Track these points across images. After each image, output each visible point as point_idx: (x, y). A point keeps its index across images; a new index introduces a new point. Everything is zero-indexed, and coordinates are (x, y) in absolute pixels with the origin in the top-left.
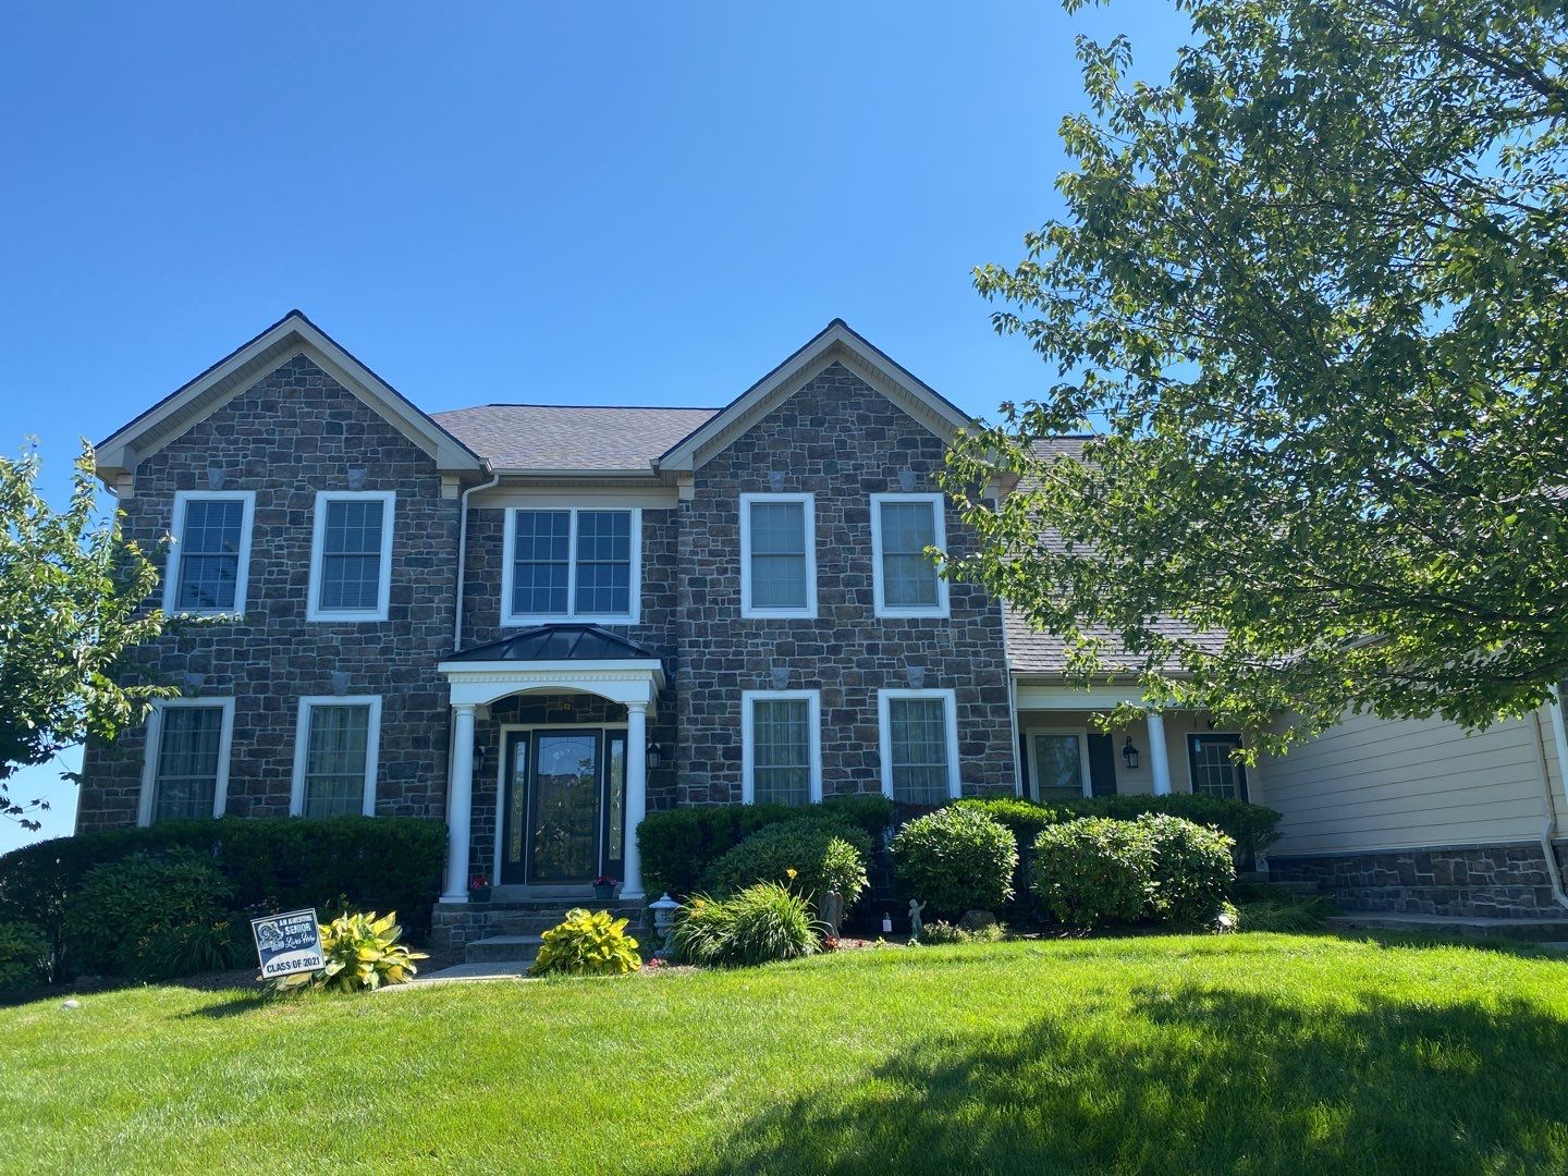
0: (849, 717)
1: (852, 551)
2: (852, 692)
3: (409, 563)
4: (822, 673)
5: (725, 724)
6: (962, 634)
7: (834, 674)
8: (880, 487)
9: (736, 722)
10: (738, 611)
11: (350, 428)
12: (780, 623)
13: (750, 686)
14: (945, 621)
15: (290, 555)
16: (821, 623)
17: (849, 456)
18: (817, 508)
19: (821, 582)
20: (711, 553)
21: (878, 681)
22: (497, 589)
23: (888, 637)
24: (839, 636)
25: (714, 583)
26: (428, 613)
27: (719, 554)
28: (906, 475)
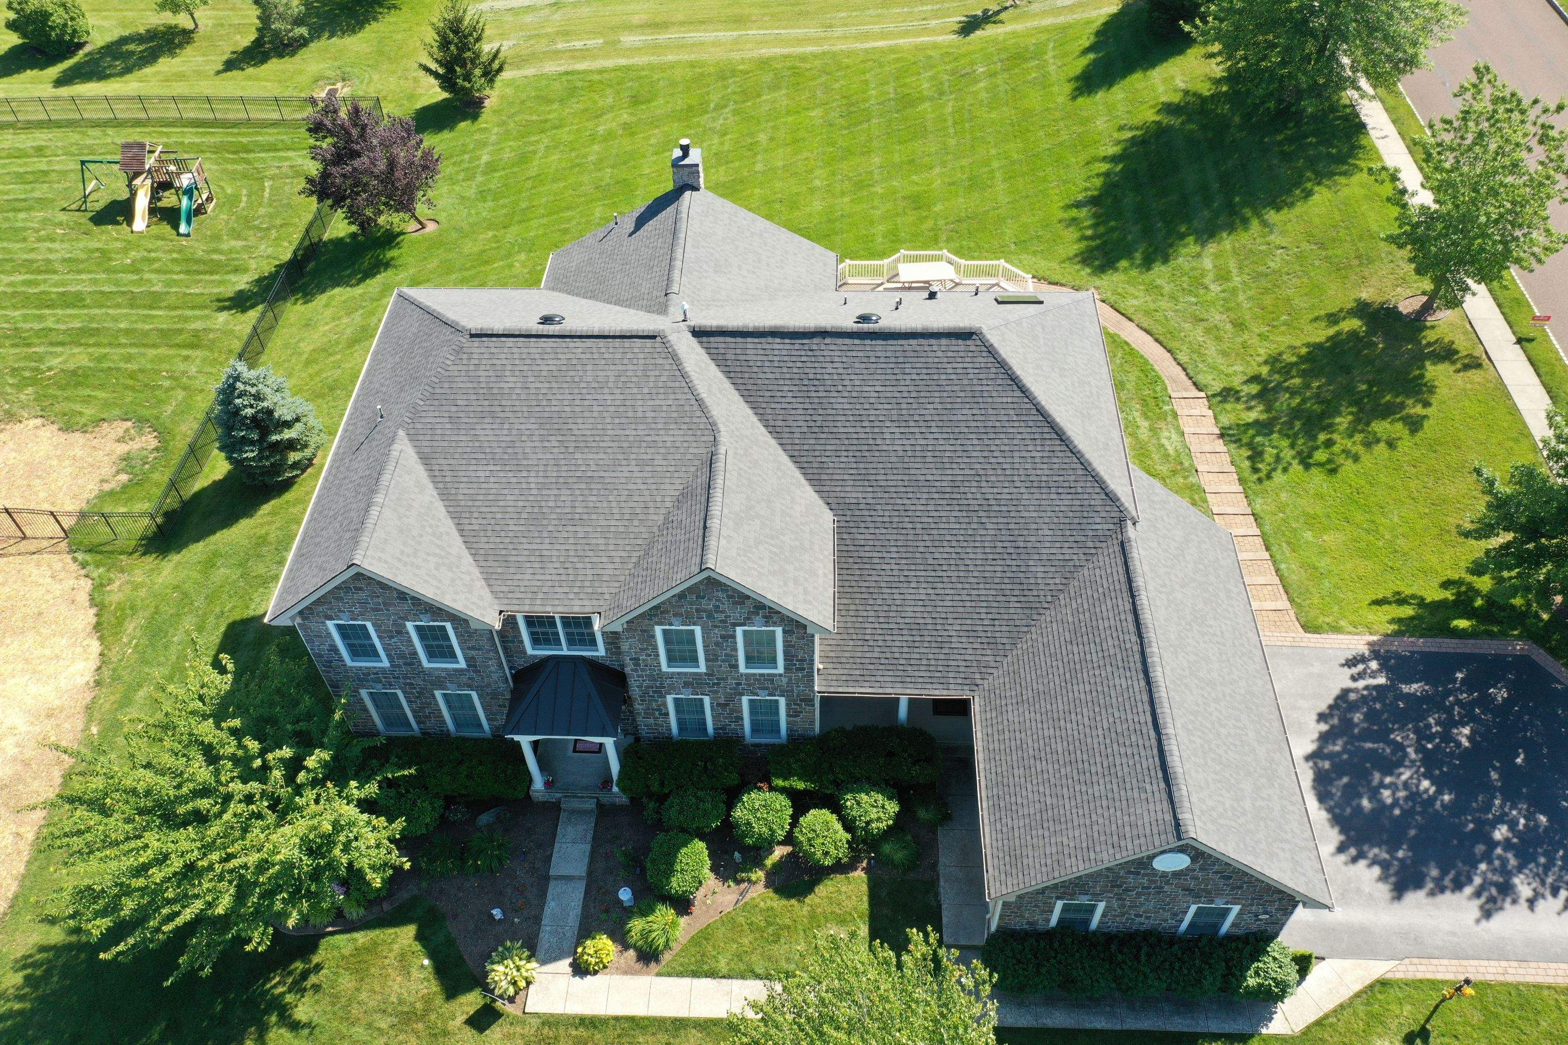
0: (727, 705)
1: (725, 650)
2: (727, 697)
3: (469, 648)
4: (709, 691)
5: (658, 706)
6: (790, 680)
7: (716, 692)
8: (742, 625)
9: (665, 705)
10: (660, 670)
12: (686, 674)
13: (670, 694)
14: (780, 675)
15: (403, 645)
16: (706, 674)
17: (722, 612)
18: (703, 633)
19: (708, 660)
20: (640, 649)
21: (742, 694)
22: (522, 642)
23: (747, 680)
24: (718, 679)
26: (488, 667)
27: (646, 649)
28: (758, 620)
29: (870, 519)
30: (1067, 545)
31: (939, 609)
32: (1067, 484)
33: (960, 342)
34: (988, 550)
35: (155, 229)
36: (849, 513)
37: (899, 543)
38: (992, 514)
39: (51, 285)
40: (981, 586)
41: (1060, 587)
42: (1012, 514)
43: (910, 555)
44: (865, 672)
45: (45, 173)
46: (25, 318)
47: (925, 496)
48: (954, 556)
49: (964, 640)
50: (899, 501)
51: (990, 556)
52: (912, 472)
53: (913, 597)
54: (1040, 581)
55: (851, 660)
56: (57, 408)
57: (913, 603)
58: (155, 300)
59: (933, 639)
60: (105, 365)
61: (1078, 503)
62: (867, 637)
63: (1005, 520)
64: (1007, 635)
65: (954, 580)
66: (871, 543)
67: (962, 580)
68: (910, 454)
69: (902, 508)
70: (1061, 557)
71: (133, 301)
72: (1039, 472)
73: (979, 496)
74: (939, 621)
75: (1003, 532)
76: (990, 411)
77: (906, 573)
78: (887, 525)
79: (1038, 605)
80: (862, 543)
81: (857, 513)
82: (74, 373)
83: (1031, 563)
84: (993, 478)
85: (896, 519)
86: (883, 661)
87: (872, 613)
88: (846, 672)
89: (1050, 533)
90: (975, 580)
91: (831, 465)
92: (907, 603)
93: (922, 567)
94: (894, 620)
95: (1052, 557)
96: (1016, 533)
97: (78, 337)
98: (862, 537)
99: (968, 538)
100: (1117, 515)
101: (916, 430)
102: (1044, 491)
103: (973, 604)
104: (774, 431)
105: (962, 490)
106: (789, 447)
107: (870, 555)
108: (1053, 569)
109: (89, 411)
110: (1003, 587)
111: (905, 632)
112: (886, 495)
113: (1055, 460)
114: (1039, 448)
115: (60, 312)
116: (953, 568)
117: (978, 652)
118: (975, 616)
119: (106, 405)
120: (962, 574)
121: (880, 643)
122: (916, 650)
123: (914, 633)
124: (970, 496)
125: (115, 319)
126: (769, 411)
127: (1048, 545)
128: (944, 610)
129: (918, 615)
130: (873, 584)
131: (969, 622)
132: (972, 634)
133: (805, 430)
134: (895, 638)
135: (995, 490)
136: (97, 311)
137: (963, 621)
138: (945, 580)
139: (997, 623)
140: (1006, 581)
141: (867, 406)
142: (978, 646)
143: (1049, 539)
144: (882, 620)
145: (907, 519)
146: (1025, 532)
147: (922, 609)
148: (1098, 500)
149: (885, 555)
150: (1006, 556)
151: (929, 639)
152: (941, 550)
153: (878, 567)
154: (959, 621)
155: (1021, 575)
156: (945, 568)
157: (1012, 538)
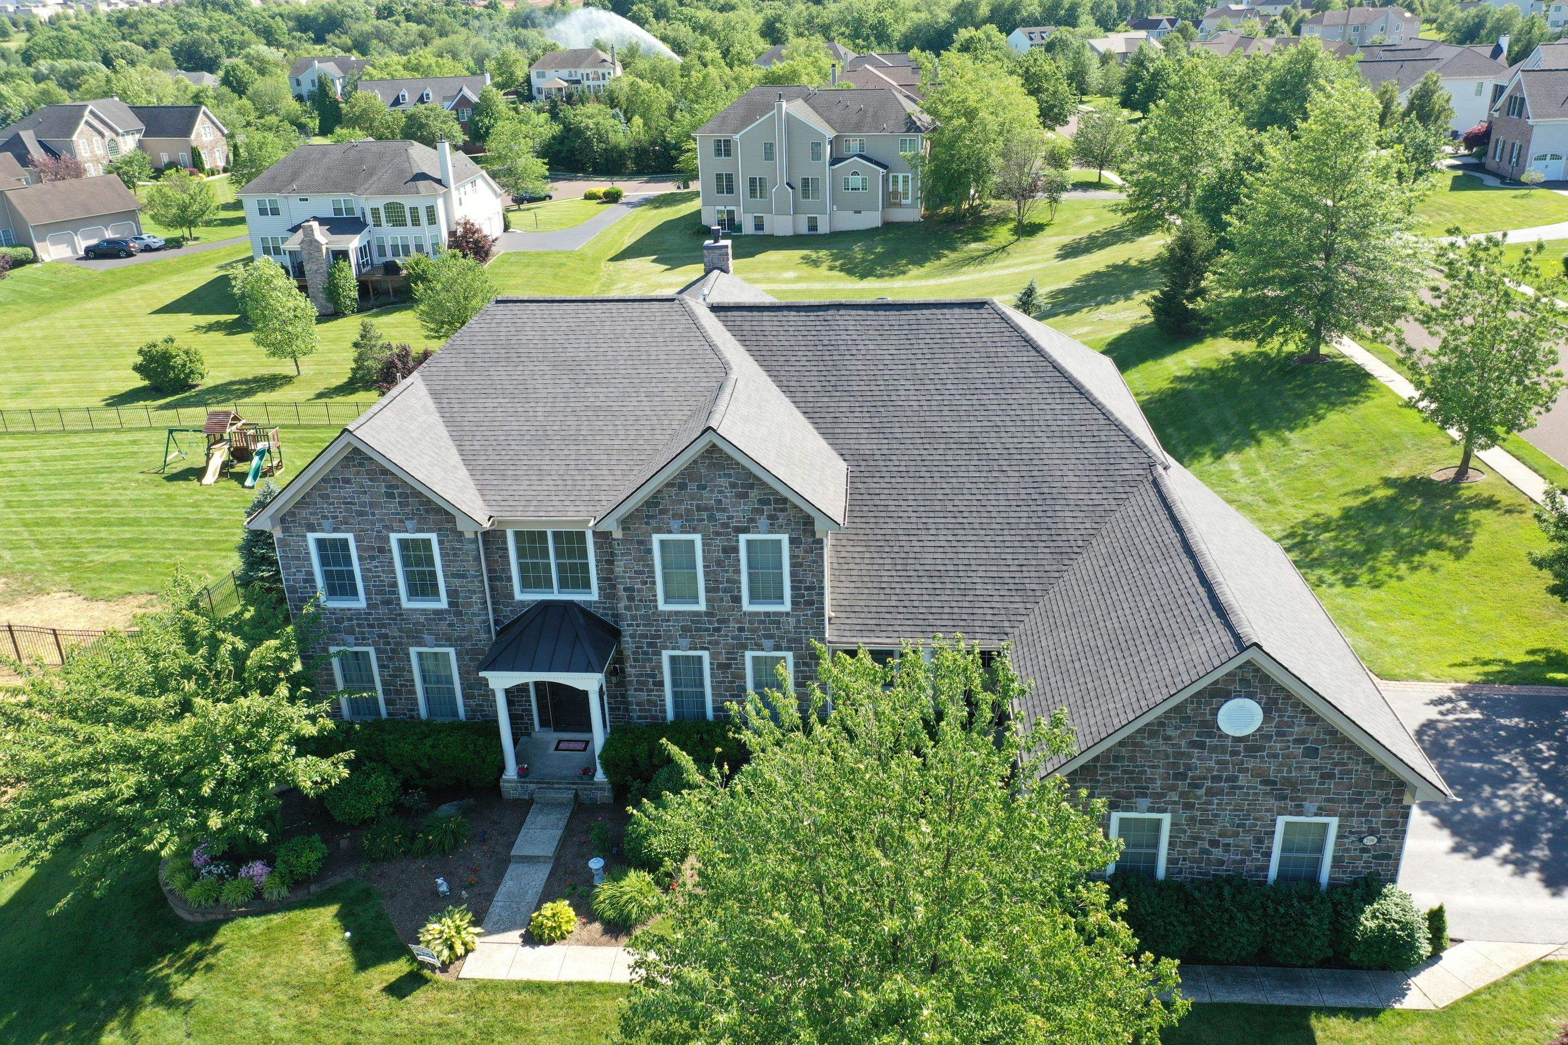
0: (728, 666)
1: (727, 571)
2: (728, 653)
3: (453, 576)
4: (709, 643)
5: (653, 669)
6: (798, 621)
7: (717, 643)
8: (746, 530)
9: (660, 667)
10: (656, 607)
11: (400, 495)
12: (683, 614)
13: (666, 648)
14: (787, 614)
15: (383, 571)
16: (707, 614)
17: (724, 510)
18: (704, 544)
19: (708, 590)
20: (636, 572)
21: (745, 647)
22: (510, 579)
23: (751, 622)
24: (719, 621)
25: (639, 590)
26: (470, 605)
27: (642, 572)
28: (763, 521)
29: (885, 469)
30: (1095, 491)
31: (961, 556)
32: (1089, 434)
33: (973, 311)
34: (1010, 497)
35: (223, 483)
36: (864, 463)
37: (917, 492)
38: (1014, 463)
39: (113, 514)
40: (1006, 532)
41: (1092, 532)
42: (1035, 462)
43: (928, 503)
44: (882, 622)
45: (135, 453)
46: (80, 532)
47: (943, 446)
48: (975, 503)
49: (989, 587)
50: (916, 452)
51: (1014, 503)
52: (928, 424)
53: (932, 544)
54: (1068, 526)
55: (866, 609)
56: (88, 585)
57: (932, 550)
58: (207, 522)
59: (956, 586)
60: (144, 560)
61: (1103, 450)
62: (884, 585)
63: (1028, 468)
64: (1037, 581)
65: (976, 526)
66: (887, 491)
67: (985, 526)
68: (925, 408)
69: (918, 458)
70: (1090, 503)
71: (186, 522)
72: (1059, 423)
73: (998, 446)
74: (961, 568)
75: (1026, 479)
76: (1006, 369)
77: (924, 520)
78: (903, 474)
79: (1069, 550)
80: (878, 491)
81: (872, 463)
82: (114, 564)
83: (1058, 508)
84: (1013, 429)
85: (913, 469)
86: (901, 610)
87: (889, 561)
88: (860, 621)
89: (1076, 479)
90: (999, 527)
91: (845, 420)
92: (926, 550)
93: (941, 515)
94: (912, 567)
95: (1080, 503)
96: (1040, 479)
97: (124, 544)
98: (877, 486)
99: (990, 486)
100: (1146, 460)
101: (932, 387)
102: (1066, 440)
103: (998, 550)
104: (787, 390)
105: (981, 440)
106: (802, 405)
107: (886, 503)
108: (1082, 514)
109: (116, 588)
110: (1030, 532)
111: (924, 580)
112: (902, 447)
113: (1077, 412)
114: (1058, 401)
115: (115, 529)
116: (975, 514)
117: (1006, 599)
118: (1002, 562)
119: (136, 583)
120: (984, 520)
121: (898, 591)
122: (937, 598)
123: (935, 580)
124: (989, 446)
125: (165, 533)
126: (783, 373)
127: (1075, 490)
128: (967, 556)
129: (939, 562)
130: (890, 532)
131: (994, 568)
132: (998, 580)
133: (819, 389)
134: (913, 585)
135: (1015, 440)
136: (150, 528)
137: (988, 568)
138: (966, 526)
139: (1024, 568)
140: (1032, 526)
141: (881, 367)
142: (1006, 593)
143: (1075, 485)
144: (899, 567)
145: (924, 469)
146: (1049, 479)
147: (943, 556)
148: (1124, 448)
149: (902, 503)
150: (1030, 503)
151: (952, 586)
152: (961, 497)
153: (895, 514)
154: (983, 568)
155: (1048, 520)
156: (965, 514)
157: (1035, 485)
